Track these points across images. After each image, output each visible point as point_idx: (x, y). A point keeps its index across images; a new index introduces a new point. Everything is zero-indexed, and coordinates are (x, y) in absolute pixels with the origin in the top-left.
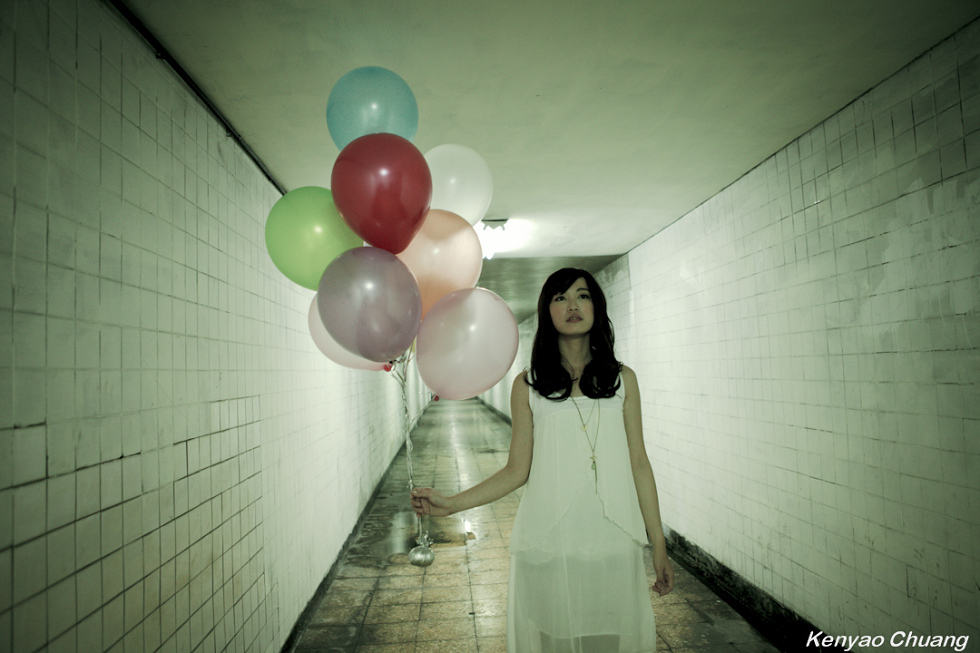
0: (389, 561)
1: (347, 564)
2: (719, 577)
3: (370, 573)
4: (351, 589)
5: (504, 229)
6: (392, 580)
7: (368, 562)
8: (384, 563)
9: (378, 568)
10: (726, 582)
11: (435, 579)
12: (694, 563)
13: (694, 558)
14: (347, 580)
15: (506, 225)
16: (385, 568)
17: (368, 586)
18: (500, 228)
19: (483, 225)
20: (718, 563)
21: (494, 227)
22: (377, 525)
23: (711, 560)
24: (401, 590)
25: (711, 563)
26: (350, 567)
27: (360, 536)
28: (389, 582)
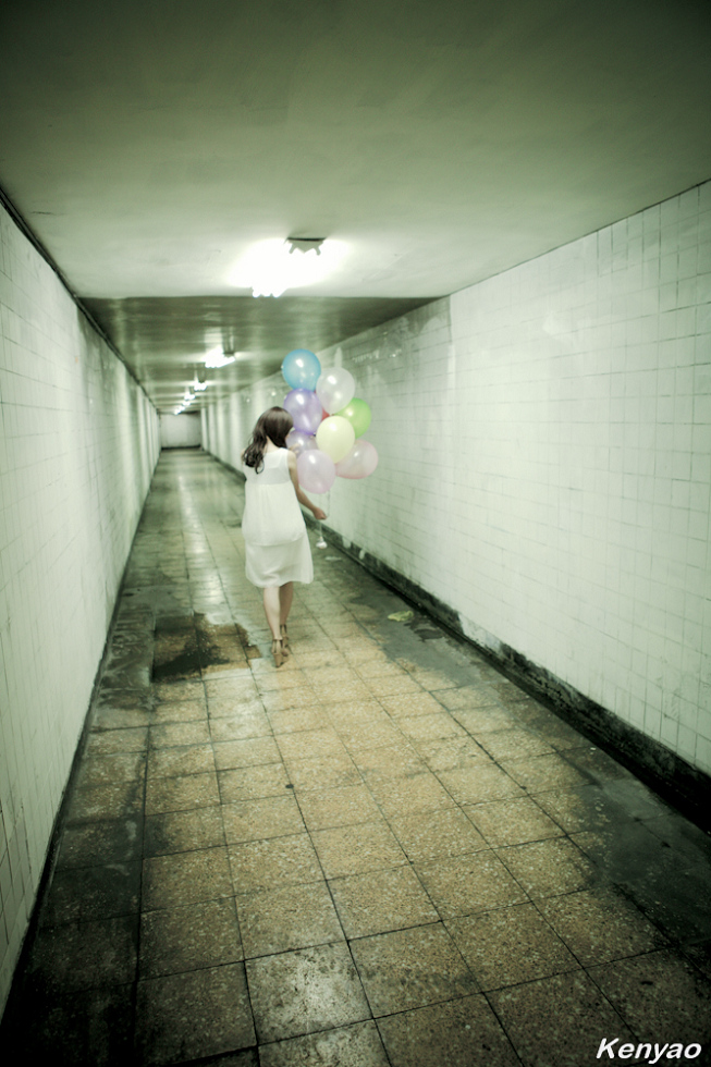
0: (157, 698)
1: (101, 704)
2: (583, 712)
3: (136, 718)
4: (115, 751)
5: (319, 253)
6: (169, 730)
7: (129, 701)
8: (151, 701)
9: (144, 710)
10: (593, 720)
11: (224, 727)
12: (541, 688)
13: (540, 682)
14: (108, 733)
15: (323, 246)
16: (154, 710)
17: (137, 742)
18: (313, 251)
19: (289, 245)
20: (580, 695)
21: (305, 249)
22: (129, 638)
23: (570, 690)
24: (183, 748)
25: (569, 694)
26: (107, 710)
27: (111, 657)
28: (164, 734)
